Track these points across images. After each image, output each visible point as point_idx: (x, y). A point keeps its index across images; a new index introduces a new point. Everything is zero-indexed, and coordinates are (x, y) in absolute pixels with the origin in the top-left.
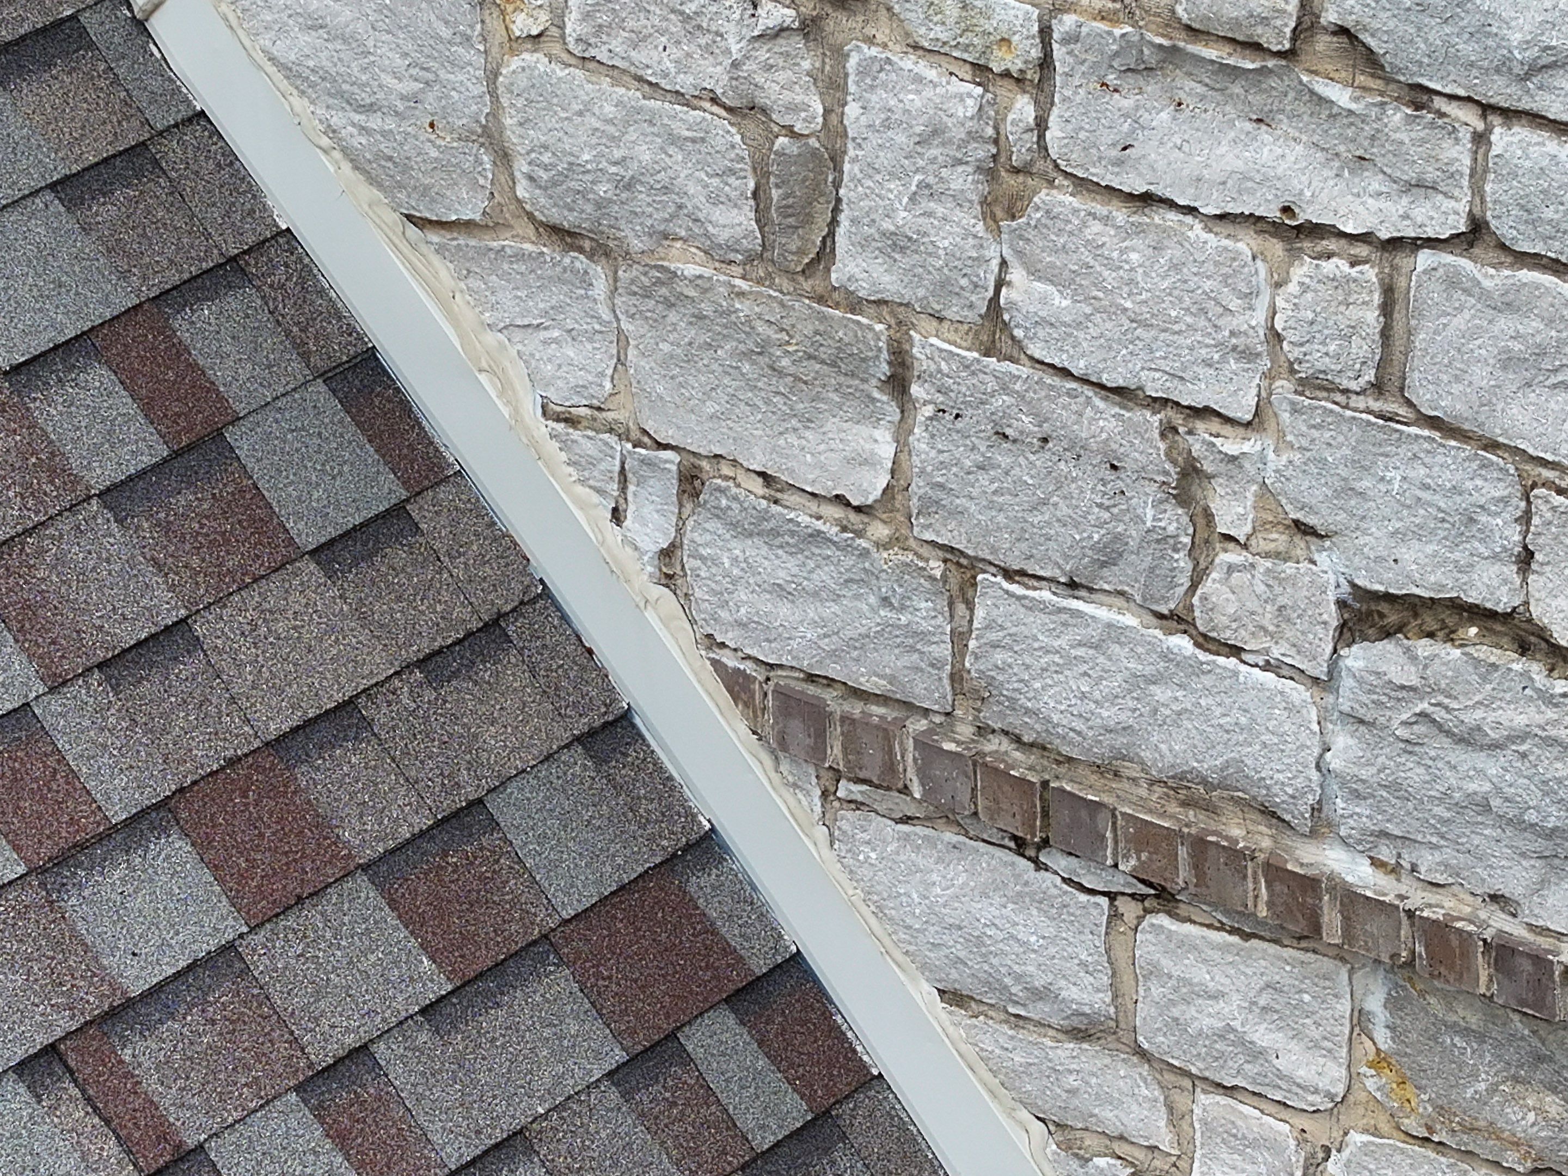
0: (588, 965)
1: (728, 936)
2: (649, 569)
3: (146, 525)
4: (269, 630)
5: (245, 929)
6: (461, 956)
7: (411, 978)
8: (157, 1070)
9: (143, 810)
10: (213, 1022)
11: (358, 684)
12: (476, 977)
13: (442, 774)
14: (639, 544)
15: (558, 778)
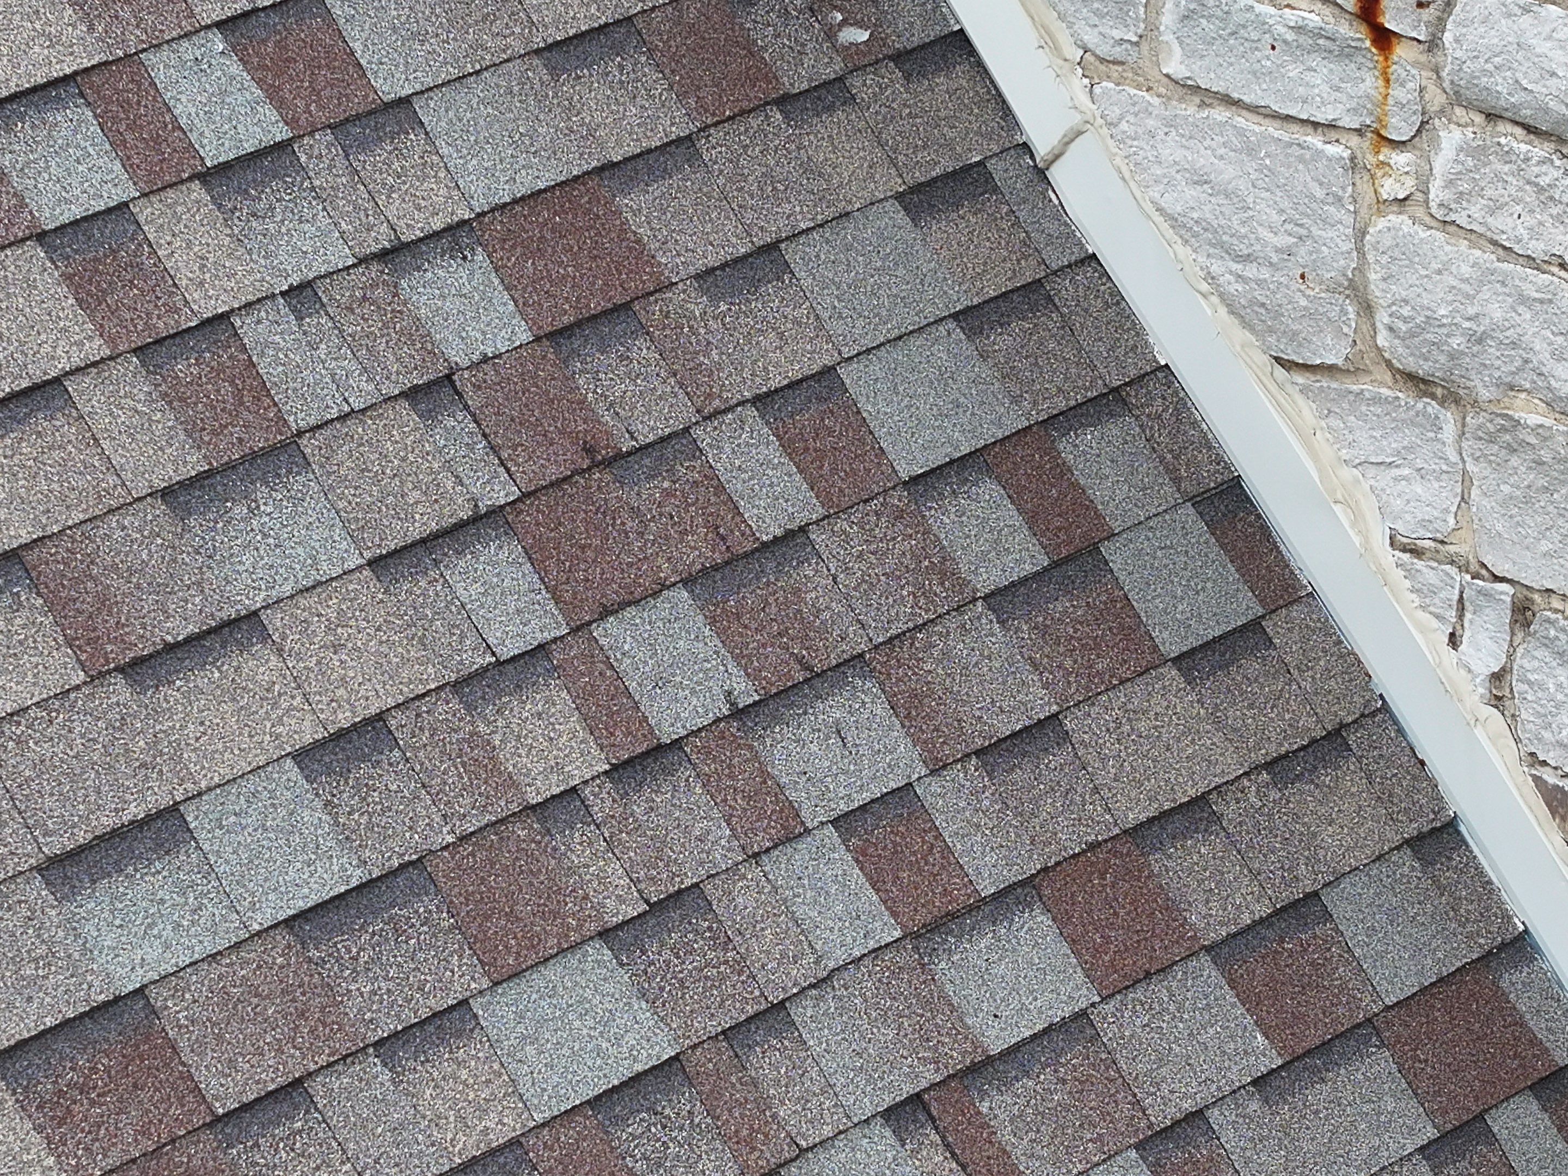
0: (1407, 1048)
1: (1534, 1028)
2: (1481, 690)
3: (1025, 628)
4: (1133, 729)
5: (1097, 999)
6: (1292, 1034)
7: (1246, 1052)
8: (1012, 1122)
9: (1010, 886)
10: (1064, 1082)
11: (1210, 781)
12: (1304, 1055)
13: (1282, 867)
14: (1473, 668)
15: (1388, 876)
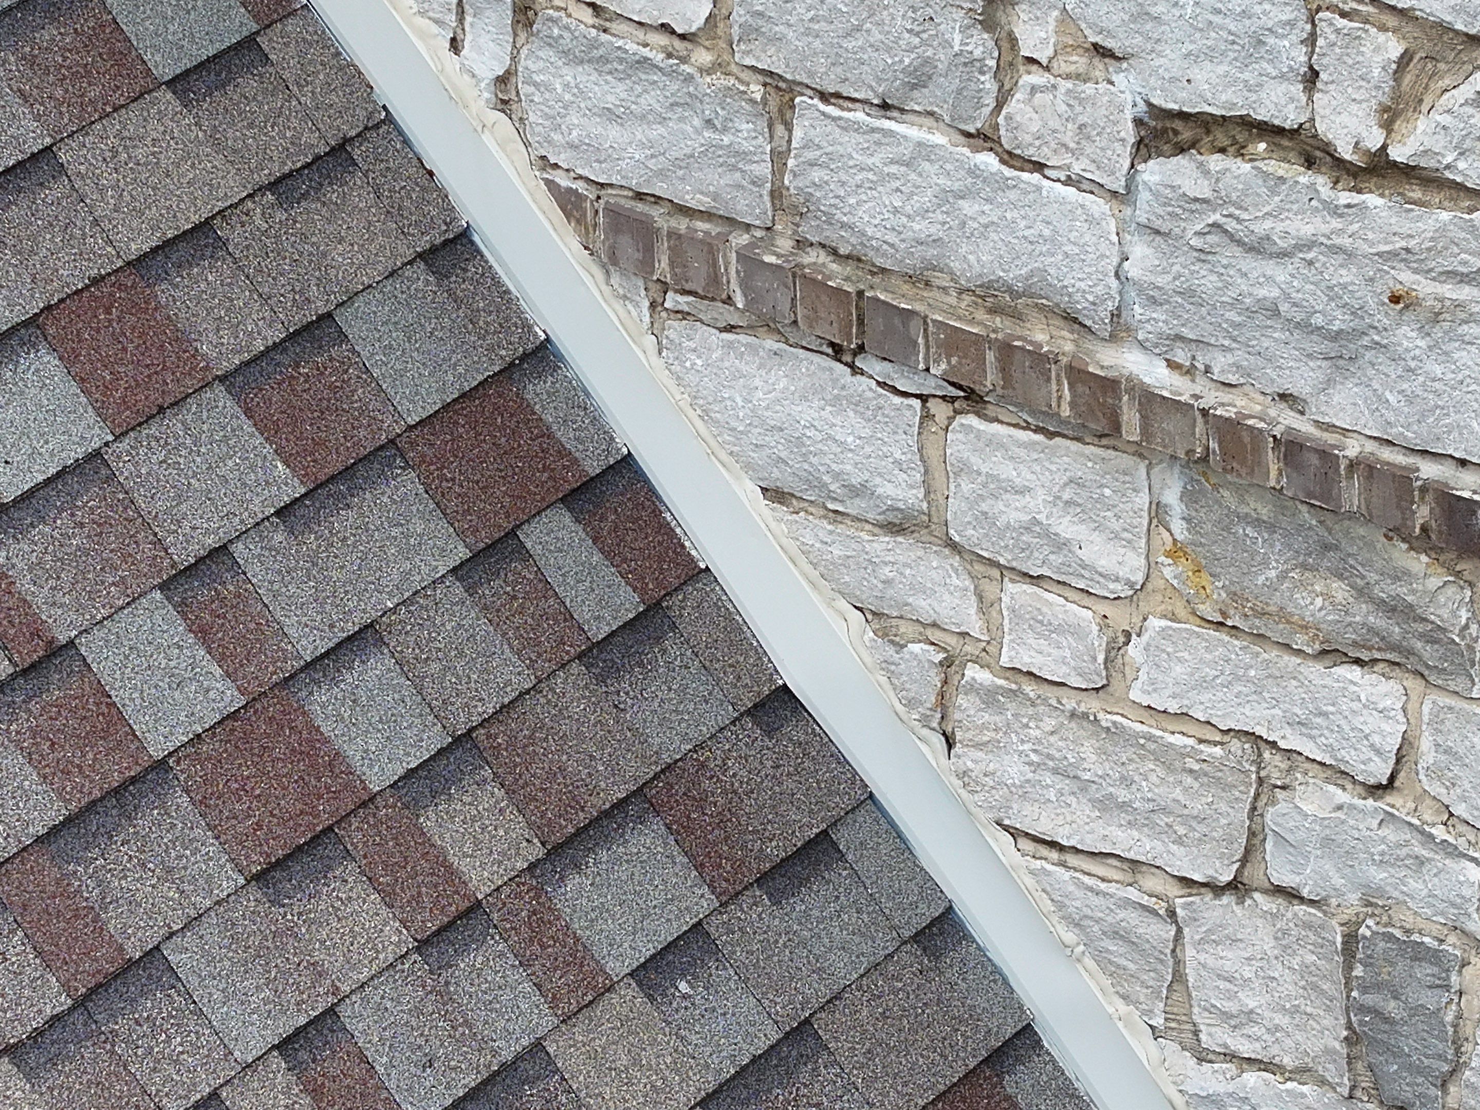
0: (432, 468)
1: (563, 439)
2: (486, 95)
3: (12, 59)
4: (130, 157)
5: (110, 438)
6: (313, 461)
7: (267, 482)
8: (30, 570)
9: (13, 327)
10: (82, 525)
11: (213, 206)
12: (327, 481)
13: (293, 290)
14: (477, 72)
15: (402, 292)
